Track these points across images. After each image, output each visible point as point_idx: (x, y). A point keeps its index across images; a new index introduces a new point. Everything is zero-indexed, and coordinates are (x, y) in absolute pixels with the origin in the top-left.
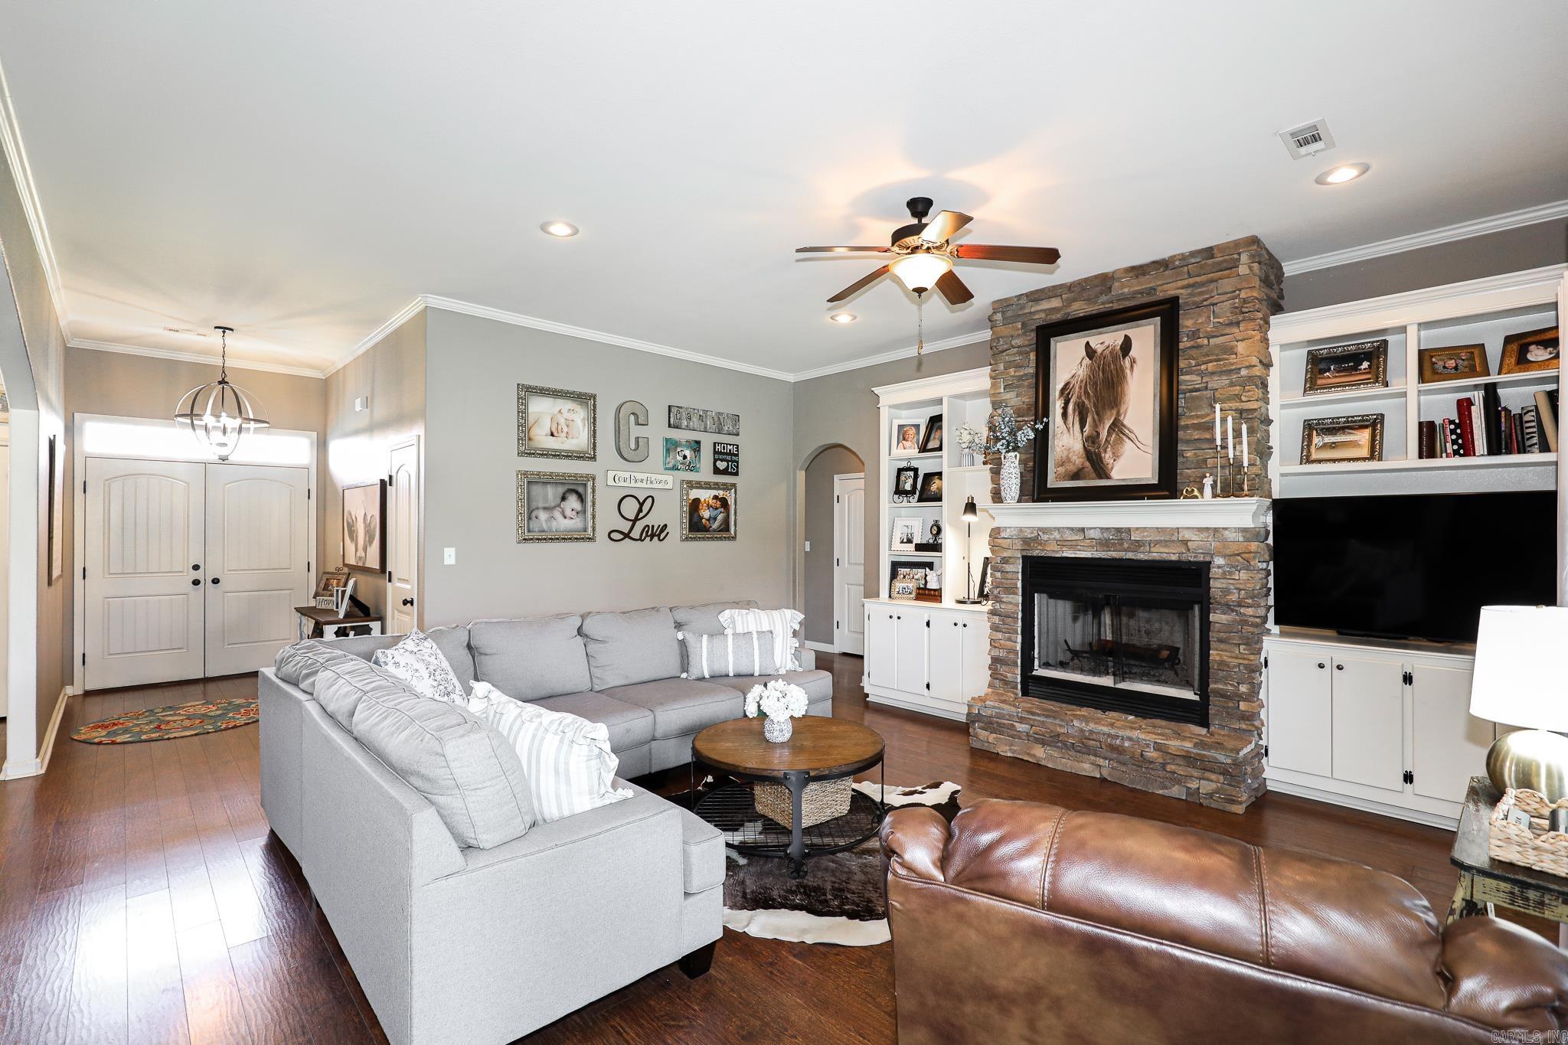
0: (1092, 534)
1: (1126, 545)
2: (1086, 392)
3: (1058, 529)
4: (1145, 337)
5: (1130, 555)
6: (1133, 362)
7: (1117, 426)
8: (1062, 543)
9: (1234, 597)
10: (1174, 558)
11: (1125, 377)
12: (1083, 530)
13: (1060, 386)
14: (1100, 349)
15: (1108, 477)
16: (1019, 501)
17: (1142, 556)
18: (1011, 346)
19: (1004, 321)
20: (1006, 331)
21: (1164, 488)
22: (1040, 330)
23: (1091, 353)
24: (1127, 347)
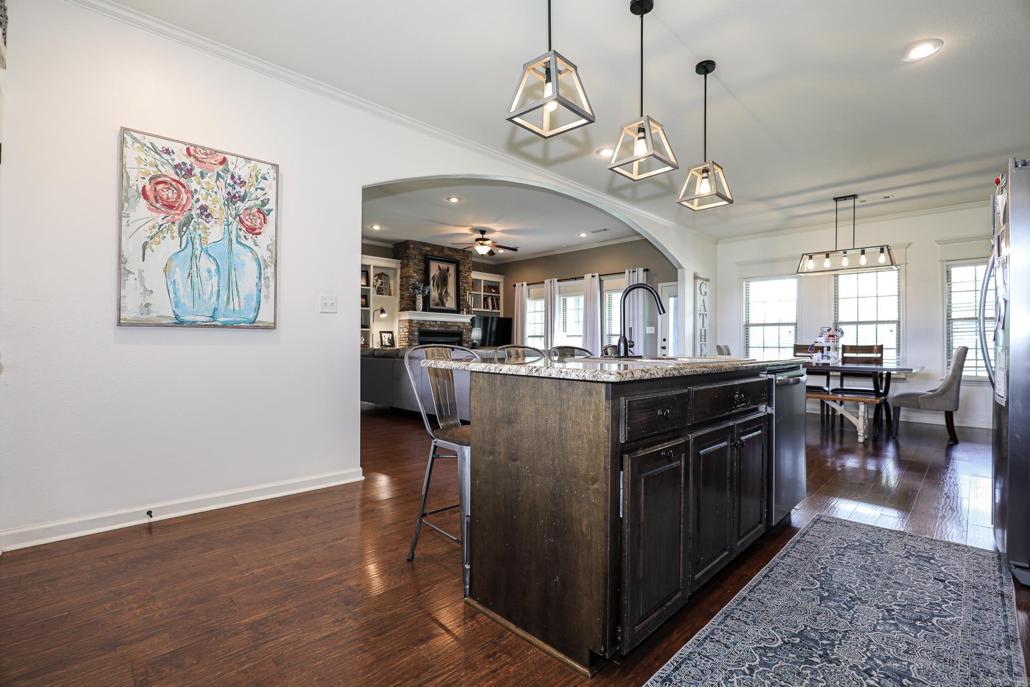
0: (439, 323)
1: (446, 326)
2: (439, 280)
3: (429, 321)
6: (450, 275)
7: (446, 292)
8: (431, 325)
11: (448, 278)
12: (436, 321)
13: (432, 276)
14: (442, 268)
15: (445, 306)
16: (421, 311)
17: (450, 329)
18: (416, 258)
19: (414, 248)
20: (415, 252)
21: (458, 311)
22: (425, 256)
23: (440, 268)
24: (448, 269)
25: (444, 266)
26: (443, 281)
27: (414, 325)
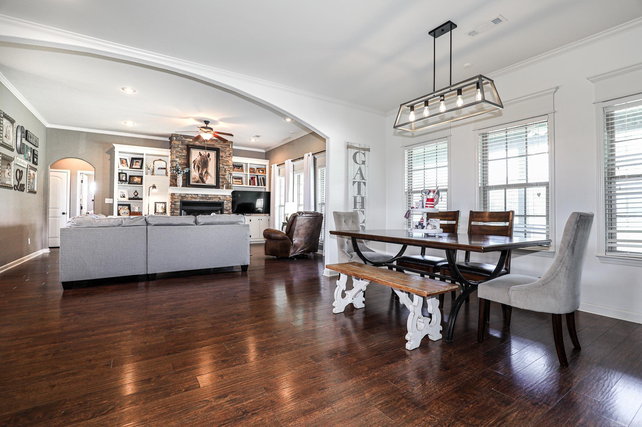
0: (200, 196)
1: (207, 198)
2: (199, 163)
3: (191, 194)
4: (213, 154)
5: (208, 200)
6: (210, 159)
7: (207, 172)
8: (192, 198)
9: (228, 208)
10: (217, 201)
11: (208, 162)
12: (197, 195)
14: (203, 154)
15: (205, 183)
16: (182, 187)
17: (211, 201)
18: (178, 147)
19: (176, 140)
20: (177, 143)
21: (217, 186)
22: (187, 145)
23: (200, 155)
24: (209, 155)
25: (203, 152)
26: (204, 163)
27: (176, 197)
